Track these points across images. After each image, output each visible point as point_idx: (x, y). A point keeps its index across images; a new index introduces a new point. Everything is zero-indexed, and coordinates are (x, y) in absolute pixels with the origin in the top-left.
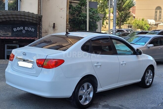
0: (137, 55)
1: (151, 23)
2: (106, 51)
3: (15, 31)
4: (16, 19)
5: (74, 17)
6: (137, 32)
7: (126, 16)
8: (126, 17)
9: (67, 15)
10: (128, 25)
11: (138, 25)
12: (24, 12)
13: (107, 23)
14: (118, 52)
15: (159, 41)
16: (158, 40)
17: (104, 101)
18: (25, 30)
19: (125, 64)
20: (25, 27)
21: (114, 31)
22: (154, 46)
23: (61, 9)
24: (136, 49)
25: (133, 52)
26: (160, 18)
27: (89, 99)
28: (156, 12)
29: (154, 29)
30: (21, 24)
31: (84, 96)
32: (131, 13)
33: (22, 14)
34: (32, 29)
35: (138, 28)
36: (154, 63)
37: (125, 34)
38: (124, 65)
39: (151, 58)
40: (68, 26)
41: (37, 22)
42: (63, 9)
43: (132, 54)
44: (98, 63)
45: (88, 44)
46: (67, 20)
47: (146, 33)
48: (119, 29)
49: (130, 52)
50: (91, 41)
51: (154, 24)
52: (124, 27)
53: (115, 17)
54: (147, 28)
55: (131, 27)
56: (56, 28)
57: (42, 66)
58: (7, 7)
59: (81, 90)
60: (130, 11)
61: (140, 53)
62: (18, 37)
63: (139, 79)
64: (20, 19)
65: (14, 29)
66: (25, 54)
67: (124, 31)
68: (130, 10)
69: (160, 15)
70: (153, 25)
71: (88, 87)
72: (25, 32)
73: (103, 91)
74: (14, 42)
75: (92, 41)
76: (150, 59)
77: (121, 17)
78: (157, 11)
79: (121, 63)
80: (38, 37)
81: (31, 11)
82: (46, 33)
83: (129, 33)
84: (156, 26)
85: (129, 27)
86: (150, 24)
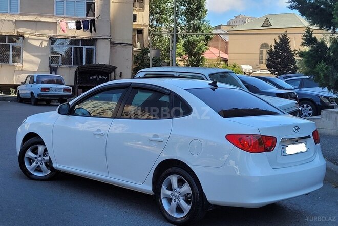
1: (246, 70)
9: (132, 65)
20: (100, 76)
23: (127, 60)
28: (261, 52)
34: (105, 77)
56: (122, 77)
65: (90, 77)
70: (250, 73)
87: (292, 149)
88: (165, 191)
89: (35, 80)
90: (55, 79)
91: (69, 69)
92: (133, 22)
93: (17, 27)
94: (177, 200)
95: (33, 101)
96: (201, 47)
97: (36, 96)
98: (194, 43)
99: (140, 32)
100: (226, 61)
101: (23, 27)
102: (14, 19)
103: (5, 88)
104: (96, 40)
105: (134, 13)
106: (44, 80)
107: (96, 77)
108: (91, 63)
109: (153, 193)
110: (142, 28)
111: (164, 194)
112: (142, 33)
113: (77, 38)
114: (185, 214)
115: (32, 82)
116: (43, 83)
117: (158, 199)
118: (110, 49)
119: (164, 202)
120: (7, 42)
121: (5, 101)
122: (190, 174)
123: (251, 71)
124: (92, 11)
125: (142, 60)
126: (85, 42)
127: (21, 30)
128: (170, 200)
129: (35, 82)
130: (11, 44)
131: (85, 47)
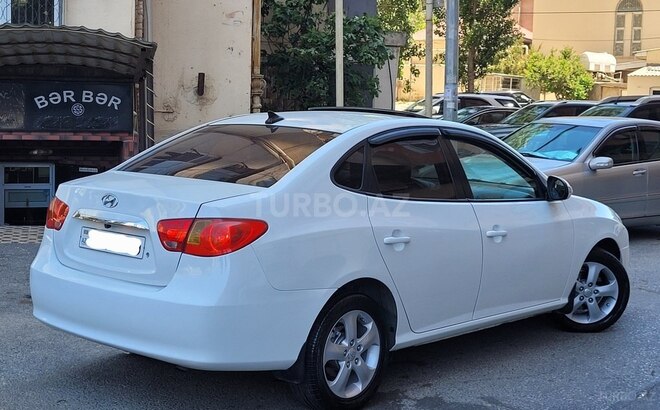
0: (548, 200)
1: (598, 66)
2: (425, 186)
3: (40, 107)
4: (44, 59)
5: (281, 45)
6: (540, 107)
7: (496, 39)
8: (494, 45)
9: (253, 39)
10: (502, 76)
11: (544, 77)
12: (82, 29)
13: (415, 72)
14: (474, 188)
15: (635, 143)
16: (632, 141)
17: (421, 384)
18: (84, 104)
19: (504, 236)
20: (84, 92)
21: (450, 106)
22: (616, 163)
23: (231, 16)
24: (546, 178)
25: (533, 190)
26: (637, 47)
27: (365, 378)
28: (620, 22)
29: (614, 94)
30: (66, 79)
31: (343, 364)
32: (517, 26)
33: (72, 39)
34: (113, 98)
35: (545, 90)
36: (619, 233)
37: (494, 115)
38: (499, 240)
39: (606, 212)
40: (258, 87)
41: (133, 71)
42: (238, 16)
43: (529, 197)
44: (396, 232)
45: (359, 158)
46: (253, 62)
47: (578, 110)
48: (466, 93)
49: (523, 191)
50: (367, 145)
51: (613, 70)
52: (488, 86)
53: (452, 45)
54: (581, 87)
55: (515, 84)
56: (208, 94)
57: (183, 247)
58: (9, 8)
59: (333, 339)
60: (512, 17)
61: (563, 194)
62: (53, 132)
63: (559, 296)
64: (61, 59)
65: (36, 99)
66: (112, 202)
67: (488, 103)
68: (509, 14)
69: (637, 35)
70: (608, 74)
71: (361, 330)
72: (82, 112)
73: (417, 344)
74: (36, 152)
75: (374, 146)
76: (602, 217)
77: (473, 42)
78: (624, 17)
79: (489, 233)
80: (134, 132)
81: (111, 28)
82: (167, 116)
83: (508, 113)
84: (620, 79)
85: (506, 83)
86: (595, 73)
87: (98, 239)
107: (69, 95)
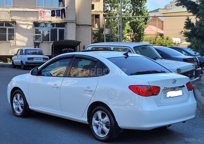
1: (175, 41)
3: (63, 51)
20: (69, 48)
34: (73, 49)
70: (178, 44)
72: (68, 51)
88: (94, 121)
89: (24, 53)
90: (37, 51)
91: (47, 44)
92: (92, 9)
93: (11, 16)
94: (101, 126)
95: (22, 67)
96: (142, 26)
97: (24, 63)
98: (137, 23)
99: (97, 16)
100: (161, 35)
101: (15, 16)
102: (9, 10)
103: (4, 58)
104: (66, 23)
105: (93, 3)
106: (30, 52)
107: (67, 49)
108: (63, 39)
109: (88, 122)
110: (99, 13)
111: (94, 123)
112: (99, 18)
113: (52, 22)
114: (107, 134)
115: (21, 53)
116: (29, 54)
117: (91, 126)
118: (76, 29)
119: (94, 128)
120: (4, 26)
121: (3, 67)
122: (108, 110)
123: (180, 42)
124: (63, 3)
125: (99, 37)
126: (58, 25)
127: (14, 18)
128: (97, 127)
129: (23, 54)
130: (8, 28)
131: (58, 29)
